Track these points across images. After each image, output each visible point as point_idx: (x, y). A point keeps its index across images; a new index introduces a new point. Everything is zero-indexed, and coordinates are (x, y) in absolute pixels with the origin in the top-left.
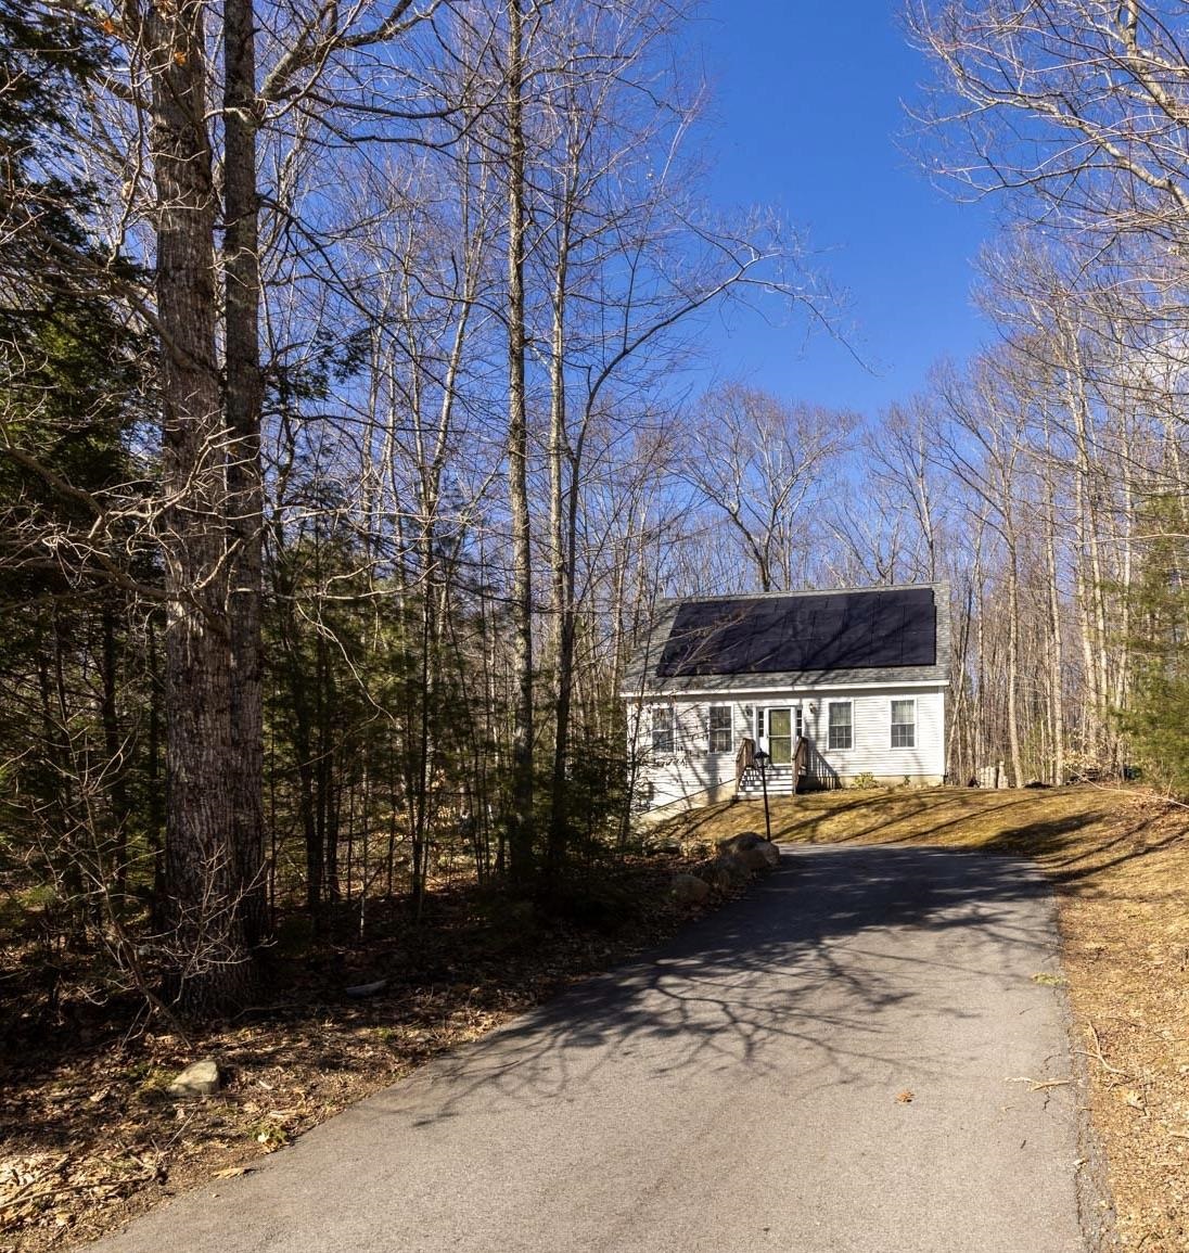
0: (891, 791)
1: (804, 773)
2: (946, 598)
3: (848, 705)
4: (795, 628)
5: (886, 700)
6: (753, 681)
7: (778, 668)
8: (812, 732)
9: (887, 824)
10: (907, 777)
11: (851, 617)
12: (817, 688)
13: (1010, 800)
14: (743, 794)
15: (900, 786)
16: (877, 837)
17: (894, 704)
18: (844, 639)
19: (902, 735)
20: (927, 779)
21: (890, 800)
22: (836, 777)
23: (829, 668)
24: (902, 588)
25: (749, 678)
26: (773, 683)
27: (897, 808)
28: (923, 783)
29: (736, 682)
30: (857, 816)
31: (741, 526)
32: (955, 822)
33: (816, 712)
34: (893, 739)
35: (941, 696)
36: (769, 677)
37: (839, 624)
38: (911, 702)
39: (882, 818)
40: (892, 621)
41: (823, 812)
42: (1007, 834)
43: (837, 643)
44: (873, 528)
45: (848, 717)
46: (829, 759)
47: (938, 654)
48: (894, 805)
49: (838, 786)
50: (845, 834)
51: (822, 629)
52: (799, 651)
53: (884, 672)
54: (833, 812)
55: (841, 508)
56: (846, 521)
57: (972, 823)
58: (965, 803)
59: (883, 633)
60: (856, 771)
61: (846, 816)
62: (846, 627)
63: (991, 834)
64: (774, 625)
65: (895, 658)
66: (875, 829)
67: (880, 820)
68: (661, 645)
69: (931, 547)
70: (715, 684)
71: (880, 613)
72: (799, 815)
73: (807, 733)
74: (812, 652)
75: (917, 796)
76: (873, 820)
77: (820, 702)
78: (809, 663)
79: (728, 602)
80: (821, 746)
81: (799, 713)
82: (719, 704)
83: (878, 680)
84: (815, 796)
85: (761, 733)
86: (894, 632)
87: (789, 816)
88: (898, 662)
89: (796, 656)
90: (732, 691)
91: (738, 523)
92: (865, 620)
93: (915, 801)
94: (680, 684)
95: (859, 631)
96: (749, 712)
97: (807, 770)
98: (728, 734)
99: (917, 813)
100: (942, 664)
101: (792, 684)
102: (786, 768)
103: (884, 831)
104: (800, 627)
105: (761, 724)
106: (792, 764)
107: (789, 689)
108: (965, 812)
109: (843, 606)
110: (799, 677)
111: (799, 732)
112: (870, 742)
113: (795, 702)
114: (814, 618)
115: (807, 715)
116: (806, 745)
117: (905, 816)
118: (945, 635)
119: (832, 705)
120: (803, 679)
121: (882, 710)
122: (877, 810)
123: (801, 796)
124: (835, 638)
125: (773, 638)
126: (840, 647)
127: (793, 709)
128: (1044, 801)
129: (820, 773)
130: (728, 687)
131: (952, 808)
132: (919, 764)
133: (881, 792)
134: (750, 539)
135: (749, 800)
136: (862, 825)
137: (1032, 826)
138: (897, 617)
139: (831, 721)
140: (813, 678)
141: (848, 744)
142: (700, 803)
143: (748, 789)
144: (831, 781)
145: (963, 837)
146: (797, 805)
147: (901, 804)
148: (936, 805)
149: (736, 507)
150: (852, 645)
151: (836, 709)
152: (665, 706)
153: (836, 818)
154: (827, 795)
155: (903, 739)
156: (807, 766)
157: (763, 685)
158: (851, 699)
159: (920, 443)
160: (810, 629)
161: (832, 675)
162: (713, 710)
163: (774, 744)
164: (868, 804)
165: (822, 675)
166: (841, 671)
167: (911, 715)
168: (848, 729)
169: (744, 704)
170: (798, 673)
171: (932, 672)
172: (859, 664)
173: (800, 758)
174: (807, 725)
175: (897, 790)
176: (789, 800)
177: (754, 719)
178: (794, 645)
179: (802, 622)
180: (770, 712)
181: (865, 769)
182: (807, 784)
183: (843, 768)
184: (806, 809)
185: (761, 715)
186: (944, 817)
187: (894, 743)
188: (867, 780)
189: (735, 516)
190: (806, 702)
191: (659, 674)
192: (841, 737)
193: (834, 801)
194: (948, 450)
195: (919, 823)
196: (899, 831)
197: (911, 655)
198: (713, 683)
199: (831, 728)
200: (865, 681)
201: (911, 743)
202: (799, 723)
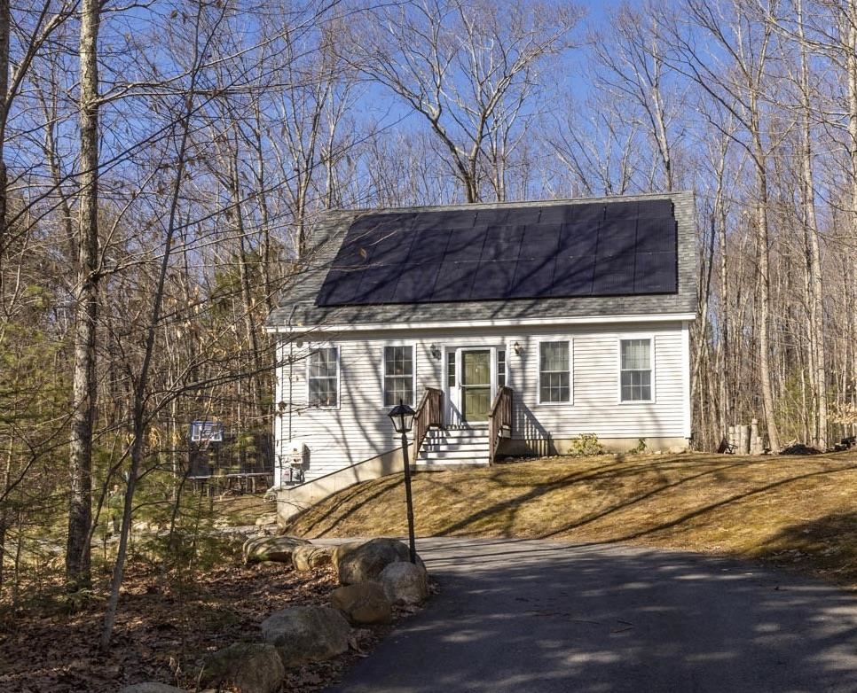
0: (620, 459)
1: (507, 434)
2: (689, 211)
3: (565, 344)
4: (497, 248)
5: (614, 339)
6: (441, 313)
7: (474, 296)
8: (518, 381)
9: (613, 509)
10: (642, 440)
11: (569, 234)
12: (525, 322)
13: (784, 475)
14: (423, 463)
15: (633, 452)
16: (599, 530)
17: (625, 343)
18: (560, 260)
19: (636, 384)
20: (667, 443)
21: (619, 473)
22: (549, 439)
23: (540, 296)
24: (633, 199)
25: (436, 309)
26: (467, 315)
27: (629, 485)
28: (662, 449)
29: (419, 315)
30: (573, 497)
31: (443, 135)
32: (711, 508)
33: (522, 353)
34: (623, 390)
35: (685, 334)
36: (462, 308)
37: (553, 243)
38: (647, 342)
39: (606, 500)
40: (620, 239)
41: (528, 490)
42: (793, 532)
43: (550, 266)
44: (600, 149)
45: (565, 362)
46: (540, 416)
47: (681, 280)
48: (624, 480)
49: (552, 452)
50: (554, 524)
51: (531, 249)
52: (501, 275)
53: (611, 302)
54: (541, 489)
55: (565, 126)
56: (570, 139)
57: (736, 511)
58: (721, 479)
59: (609, 253)
60: (574, 431)
61: (558, 496)
62: (562, 245)
63: (769, 530)
64: (469, 244)
65: (625, 284)
66: (596, 517)
67: (606, 503)
68: (324, 267)
69: (668, 168)
70: (392, 317)
71: (606, 228)
72: (495, 494)
73: (512, 381)
74: (518, 276)
75: (654, 466)
76: (594, 503)
77: (528, 340)
78: (514, 290)
79: (415, 215)
80: (529, 399)
81: (501, 356)
82: (397, 343)
83: (603, 312)
84: (519, 465)
85: (451, 382)
86: (624, 253)
87: (481, 495)
88: (629, 289)
89: (498, 282)
90: (414, 326)
91: (439, 131)
92: (588, 238)
93: (652, 474)
94: (345, 316)
95: (579, 251)
96: (436, 354)
97: (511, 430)
98: (408, 383)
99: (656, 492)
100: (685, 294)
101: (492, 318)
102: (483, 428)
103: (609, 520)
104: (505, 246)
105: (451, 370)
106: (489, 422)
107: (488, 323)
108: (724, 493)
109: (558, 220)
110: (501, 308)
111: (501, 380)
112: (593, 393)
113: (495, 340)
114: (522, 235)
115: (512, 358)
116: (510, 398)
117: (640, 497)
118: (688, 257)
119: (544, 345)
120: (506, 311)
121: (609, 351)
122: (600, 487)
123: (500, 466)
124: (549, 259)
125: (469, 259)
126: (555, 271)
127: (493, 350)
128: (833, 476)
129: (528, 433)
130: (407, 321)
131: (705, 485)
132: (656, 421)
133: (607, 460)
134: (453, 150)
135: (430, 472)
136: (579, 509)
137: (829, 519)
138: (627, 234)
139: (543, 367)
140: (519, 310)
141: (564, 395)
142: (370, 472)
143: (431, 455)
144: (542, 446)
145: (726, 536)
146: (493, 479)
147: (634, 478)
148: (683, 481)
149: (436, 112)
150: (570, 268)
151: (548, 351)
152: (326, 345)
153: (545, 499)
154: (536, 465)
155: (637, 390)
156: (512, 426)
157: (454, 318)
158: (569, 338)
159: (654, 44)
160: (517, 248)
161: (545, 305)
162: (388, 350)
163: (468, 396)
164: (589, 479)
165: (531, 306)
166: (557, 301)
167: (646, 359)
168: (565, 376)
169: (429, 342)
170: (500, 304)
171: (673, 302)
172: (580, 292)
173: (501, 414)
174: (512, 372)
175: (629, 458)
176: (483, 472)
177: (443, 362)
178: (496, 268)
179: (508, 240)
180: (464, 353)
181: (586, 430)
182: (509, 450)
183: (558, 428)
184: (505, 485)
185: (451, 357)
186: (695, 499)
187: (625, 396)
188: (589, 445)
189: (435, 122)
190: (510, 341)
191: (319, 304)
192: (556, 387)
193: (542, 473)
194: (687, 53)
195: (658, 509)
196: (630, 521)
197: (646, 281)
198: (389, 315)
199: (542, 374)
200: (587, 314)
201: (647, 396)
202: (501, 368)
